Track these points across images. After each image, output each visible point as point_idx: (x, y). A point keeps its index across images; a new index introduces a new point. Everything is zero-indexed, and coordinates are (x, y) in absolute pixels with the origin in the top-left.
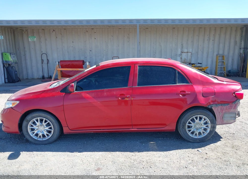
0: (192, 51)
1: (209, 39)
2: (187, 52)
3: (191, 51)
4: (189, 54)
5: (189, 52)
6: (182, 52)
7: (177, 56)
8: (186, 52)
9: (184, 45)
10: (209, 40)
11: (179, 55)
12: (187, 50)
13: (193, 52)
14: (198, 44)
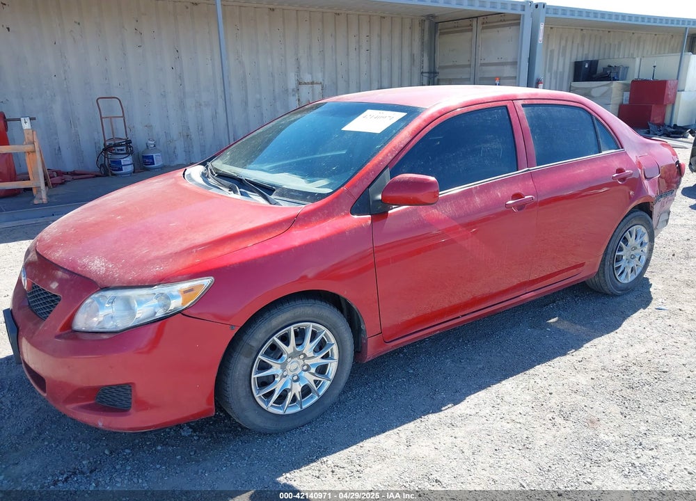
0: (323, 80)
1: (359, 46)
2: (312, 83)
3: (321, 80)
4: (318, 88)
5: (315, 82)
6: (300, 83)
7: (288, 95)
8: (308, 83)
9: (303, 62)
10: (358, 49)
11: (293, 90)
12: (312, 77)
13: (326, 83)
14: (336, 60)
